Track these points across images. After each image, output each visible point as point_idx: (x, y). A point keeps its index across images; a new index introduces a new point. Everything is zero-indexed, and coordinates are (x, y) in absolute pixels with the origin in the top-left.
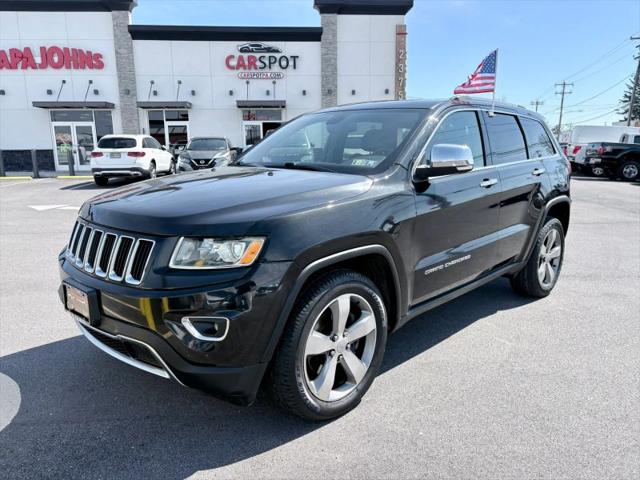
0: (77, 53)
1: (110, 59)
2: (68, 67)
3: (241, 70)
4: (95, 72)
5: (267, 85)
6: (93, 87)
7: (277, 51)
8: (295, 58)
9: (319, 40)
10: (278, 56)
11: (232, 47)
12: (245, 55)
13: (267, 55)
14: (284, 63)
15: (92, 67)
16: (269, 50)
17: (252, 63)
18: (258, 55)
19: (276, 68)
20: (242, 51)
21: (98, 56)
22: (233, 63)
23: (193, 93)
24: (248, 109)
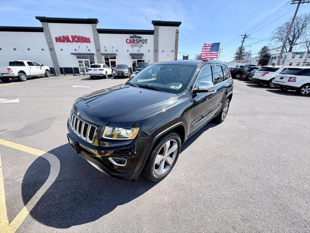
0: (83, 38)
1: (92, 40)
2: (80, 42)
3: (131, 43)
4: (88, 44)
5: (138, 48)
6: (88, 48)
7: (141, 38)
8: (146, 40)
9: (153, 34)
10: (141, 39)
11: (128, 36)
12: (132, 39)
13: (138, 39)
14: (143, 42)
15: (87, 42)
16: (139, 37)
17: (134, 42)
18: (135, 39)
19: (141, 43)
20: (131, 37)
21: (89, 39)
22: (128, 41)
23: (117, 51)
24: (133, 56)
